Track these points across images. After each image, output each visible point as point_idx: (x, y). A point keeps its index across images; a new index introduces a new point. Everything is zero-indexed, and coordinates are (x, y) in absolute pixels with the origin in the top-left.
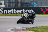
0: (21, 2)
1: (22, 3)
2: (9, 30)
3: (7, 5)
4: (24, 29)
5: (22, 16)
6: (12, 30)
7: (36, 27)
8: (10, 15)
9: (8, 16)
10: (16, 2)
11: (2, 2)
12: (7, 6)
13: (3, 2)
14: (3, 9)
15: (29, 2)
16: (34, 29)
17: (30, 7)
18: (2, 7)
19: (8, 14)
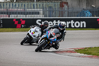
0: (68, 10)
1: (70, 12)
7: (90, 48)
10: (61, 10)
13: (41, 10)
15: (80, 10)
16: (87, 50)
18: (40, 18)
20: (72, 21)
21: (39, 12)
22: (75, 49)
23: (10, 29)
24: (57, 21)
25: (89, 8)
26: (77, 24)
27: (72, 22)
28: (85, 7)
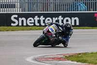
0: (55, 2)
1: (57, 4)
2: (29, 59)
3: (27, 8)
4: (60, 58)
5: (45, 32)
6: (35, 59)
7: (85, 54)
8: (31, 29)
9: (28, 31)
10: (44, 2)
11: (15, 2)
12: (26, 10)
13: (17, 2)
14: (18, 17)
15: (71, 2)
17: (73, 12)
18: (16, 12)
19: (29, 27)
21: (14, 5)
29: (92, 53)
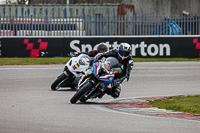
0: (135, 21)
1: (137, 24)
4: (142, 104)
7: (179, 97)
10: (119, 21)
11: (76, 21)
13: (79, 22)
15: (159, 21)
16: (173, 102)
17: (161, 36)
18: (78, 37)
20: (143, 43)
22: (147, 99)
23: (17, 59)
24: (111, 43)
25: (177, 16)
26: (153, 50)
27: (143, 45)
28: (168, 15)
29: (189, 97)
